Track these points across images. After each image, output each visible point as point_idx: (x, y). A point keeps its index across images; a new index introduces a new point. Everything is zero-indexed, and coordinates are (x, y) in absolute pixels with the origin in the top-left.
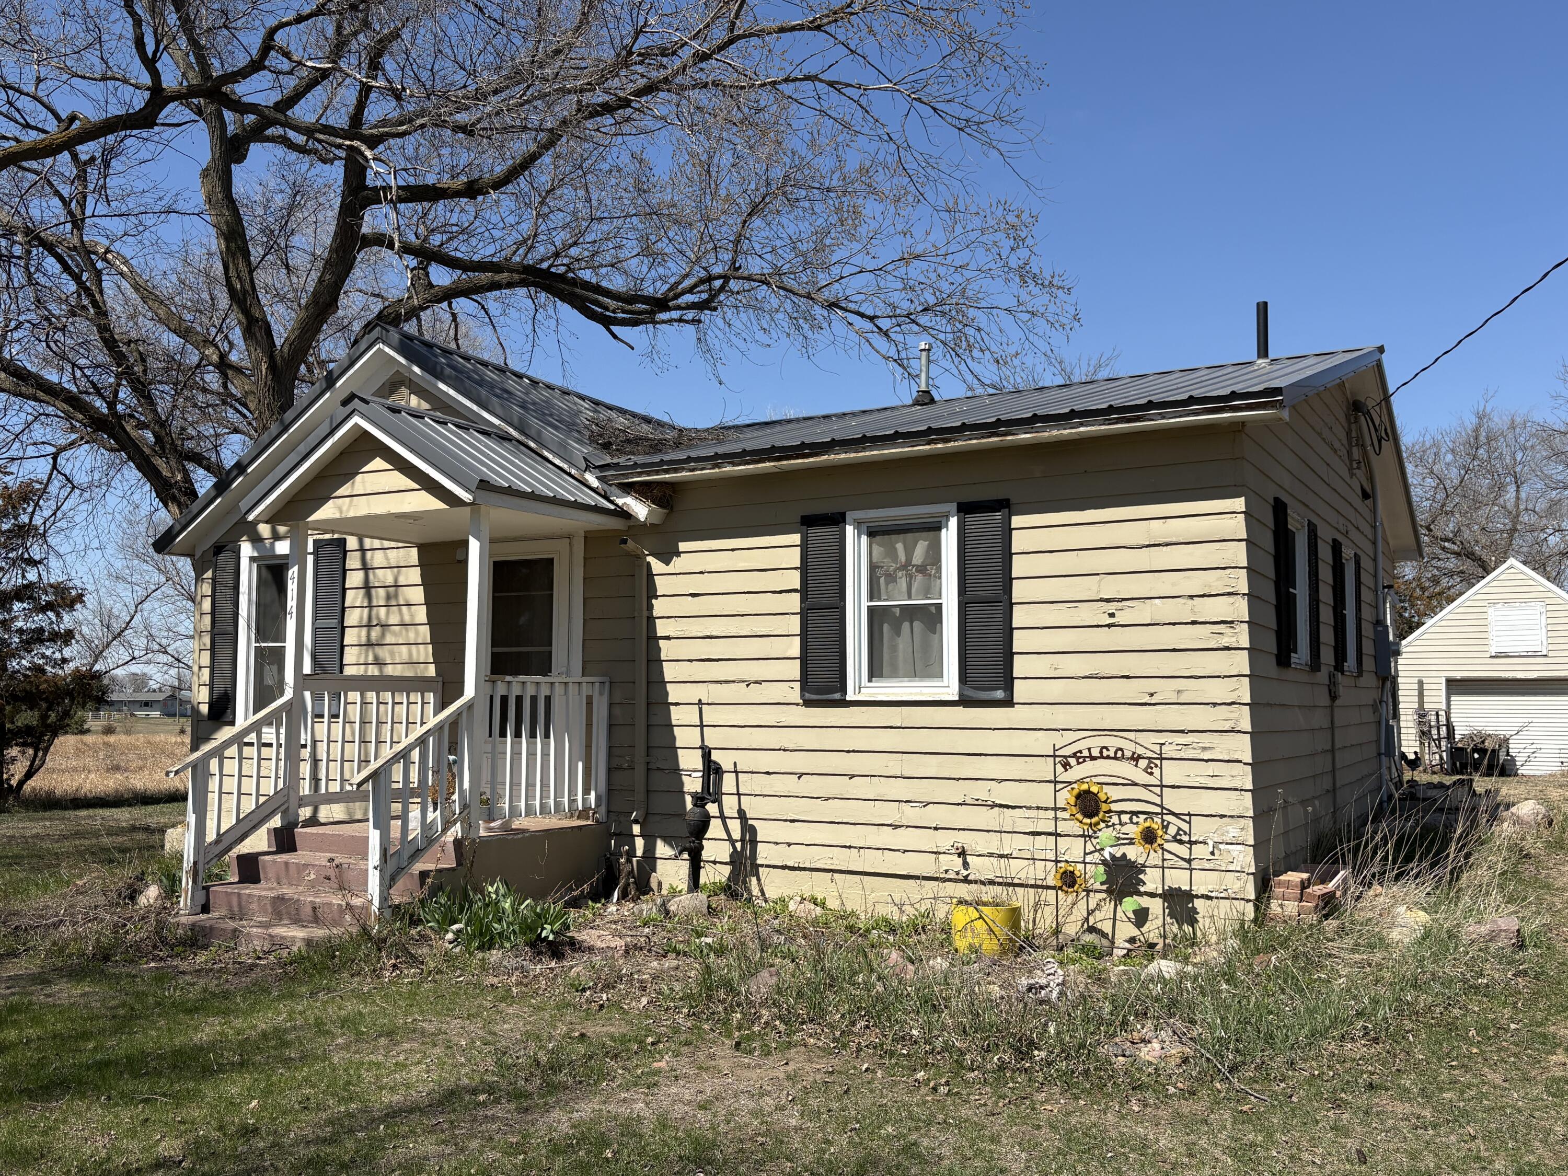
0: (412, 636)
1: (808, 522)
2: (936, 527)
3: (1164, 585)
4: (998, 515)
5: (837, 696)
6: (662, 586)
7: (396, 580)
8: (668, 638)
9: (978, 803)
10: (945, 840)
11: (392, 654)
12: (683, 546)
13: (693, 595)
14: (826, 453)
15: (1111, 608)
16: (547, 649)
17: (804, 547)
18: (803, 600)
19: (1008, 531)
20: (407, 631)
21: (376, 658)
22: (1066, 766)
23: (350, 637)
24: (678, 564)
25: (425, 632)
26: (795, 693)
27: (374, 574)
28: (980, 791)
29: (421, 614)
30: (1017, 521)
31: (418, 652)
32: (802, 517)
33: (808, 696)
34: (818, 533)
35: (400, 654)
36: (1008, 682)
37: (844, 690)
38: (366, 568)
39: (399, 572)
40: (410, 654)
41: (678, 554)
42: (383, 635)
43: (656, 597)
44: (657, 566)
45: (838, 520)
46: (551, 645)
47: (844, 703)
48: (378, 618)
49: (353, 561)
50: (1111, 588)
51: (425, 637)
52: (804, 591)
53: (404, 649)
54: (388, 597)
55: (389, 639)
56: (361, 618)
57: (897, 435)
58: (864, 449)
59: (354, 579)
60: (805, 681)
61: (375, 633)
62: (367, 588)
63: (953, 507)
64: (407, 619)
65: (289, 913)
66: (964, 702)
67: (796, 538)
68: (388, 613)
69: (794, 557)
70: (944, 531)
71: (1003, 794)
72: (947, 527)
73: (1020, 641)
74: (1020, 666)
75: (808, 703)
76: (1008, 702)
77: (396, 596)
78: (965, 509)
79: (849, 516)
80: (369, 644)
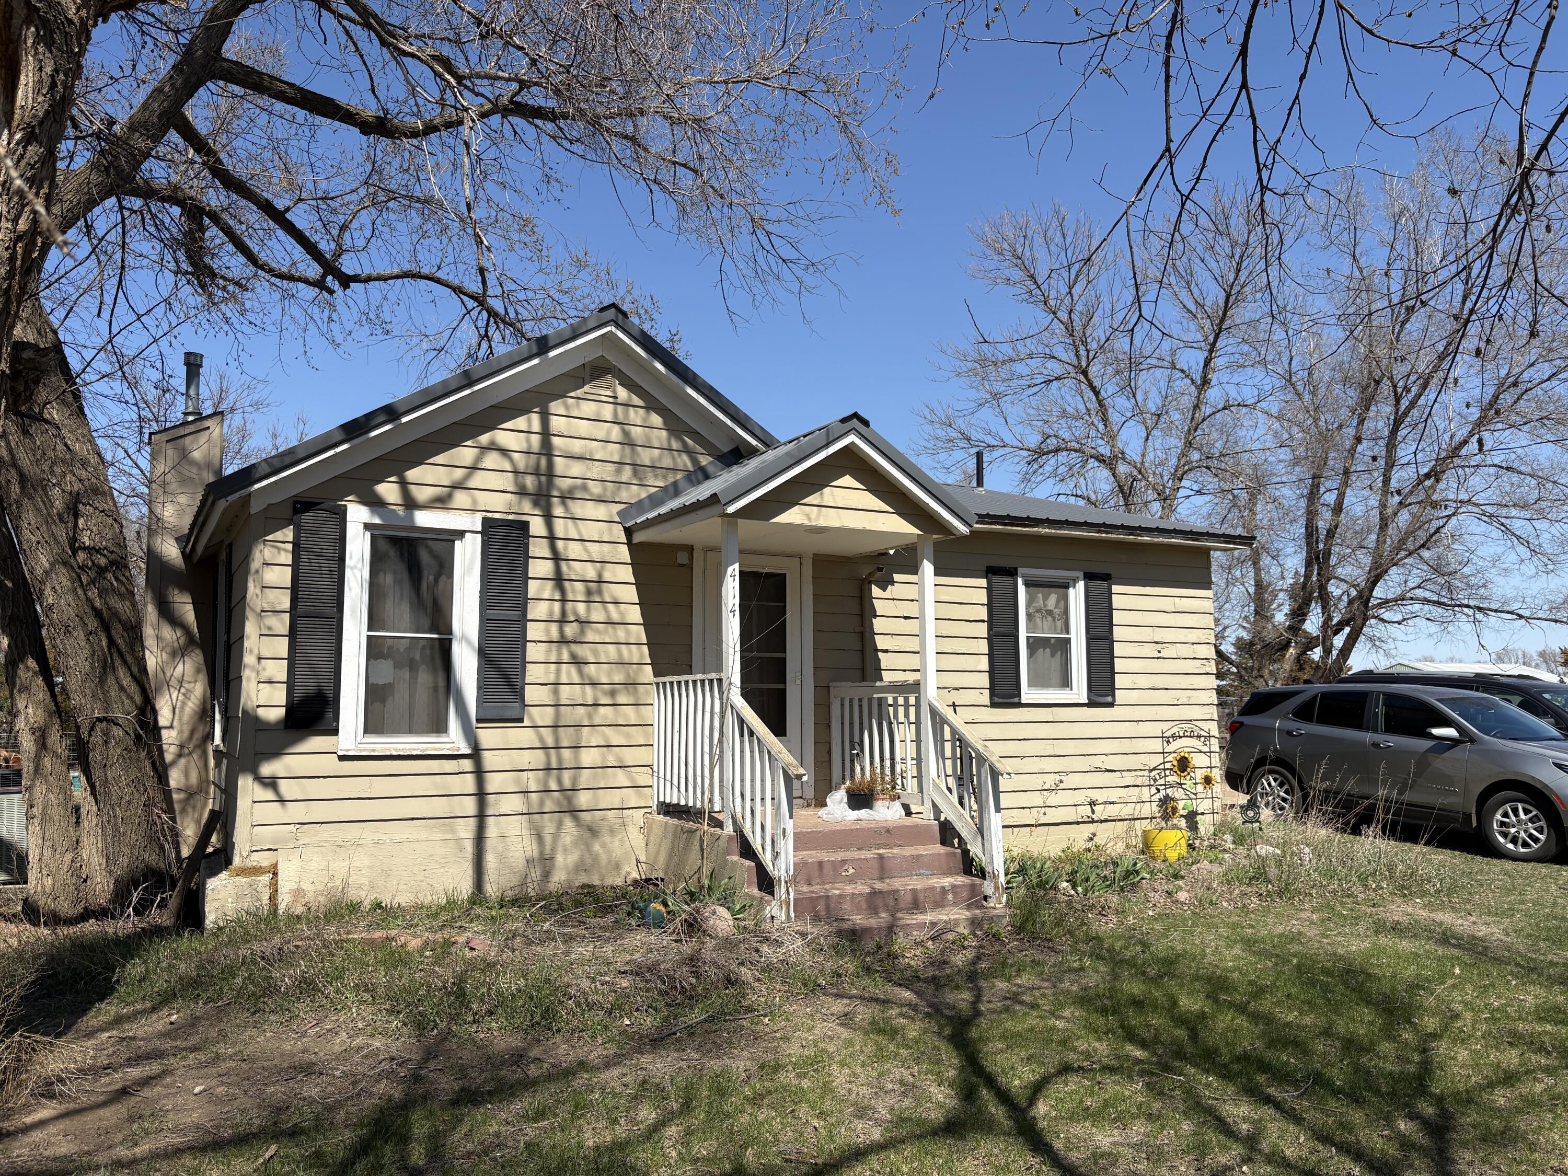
0: (621, 634)
1: (990, 572)
2: (1065, 586)
3: (1181, 635)
4: (1105, 584)
5: (1016, 700)
6: (880, 607)
7: (600, 575)
8: (886, 651)
9: (1098, 770)
10: (1081, 797)
11: (595, 653)
12: (897, 577)
13: (906, 618)
14: (1036, 526)
15: (1159, 647)
16: (781, 655)
17: (989, 589)
18: (990, 629)
19: (1110, 594)
20: (615, 629)
21: (573, 656)
22: (1168, 742)
23: (534, 631)
24: (891, 591)
25: (640, 633)
26: (985, 698)
27: (569, 567)
28: (1098, 762)
29: (635, 613)
30: (1115, 588)
31: (630, 652)
32: (988, 567)
33: (996, 700)
34: (997, 580)
35: (607, 653)
36: (1112, 690)
37: (1019, 695)
38: (556, 558)
39: (602, 568)
40: (620, 653)
41: (893, 583)
42: (582, 632)
43: (875, 616)
44: (876, 591)
45: (1012, 573)
46: (785, 652)
47: (1020, 705)
48: (575, 613)
49: (539, 548)
50: (1160, 635)
51: (639, 637)
52: (991, 622)
53: (611, 648)
54: (589, 592)
55: (590, 636)
56: (551, 613)
57: (1086, 524)
58: (1060, 529)
59: (540, 568)
60: (992, 690)
61: (570, 630)
62: (559, 580)
63: (1081, 574)
64: (615, 617)
65: (886, 905)
66: (1091, 704)
67: (983, 582)
68: (588, 610)
69: (982, 596)
70: (1071, 590)
71: (1111, 762)
72: (1074, 587)
73: (1119, 665)
74: (1119, 681)
75: (994, 705)
76: (1111, 705)
77: (600, 592)
78: (1088, 577)
79: (1021, 571)
80: (563, 641)
